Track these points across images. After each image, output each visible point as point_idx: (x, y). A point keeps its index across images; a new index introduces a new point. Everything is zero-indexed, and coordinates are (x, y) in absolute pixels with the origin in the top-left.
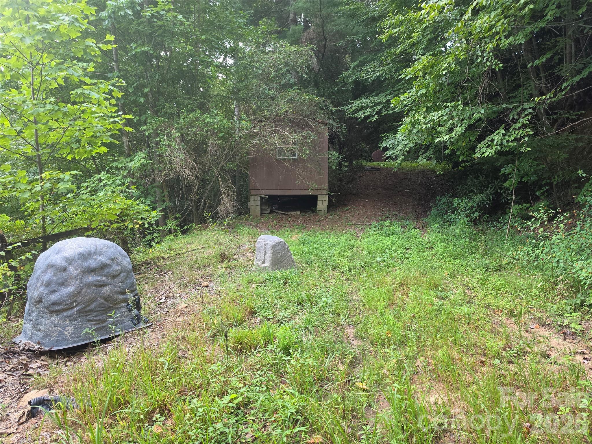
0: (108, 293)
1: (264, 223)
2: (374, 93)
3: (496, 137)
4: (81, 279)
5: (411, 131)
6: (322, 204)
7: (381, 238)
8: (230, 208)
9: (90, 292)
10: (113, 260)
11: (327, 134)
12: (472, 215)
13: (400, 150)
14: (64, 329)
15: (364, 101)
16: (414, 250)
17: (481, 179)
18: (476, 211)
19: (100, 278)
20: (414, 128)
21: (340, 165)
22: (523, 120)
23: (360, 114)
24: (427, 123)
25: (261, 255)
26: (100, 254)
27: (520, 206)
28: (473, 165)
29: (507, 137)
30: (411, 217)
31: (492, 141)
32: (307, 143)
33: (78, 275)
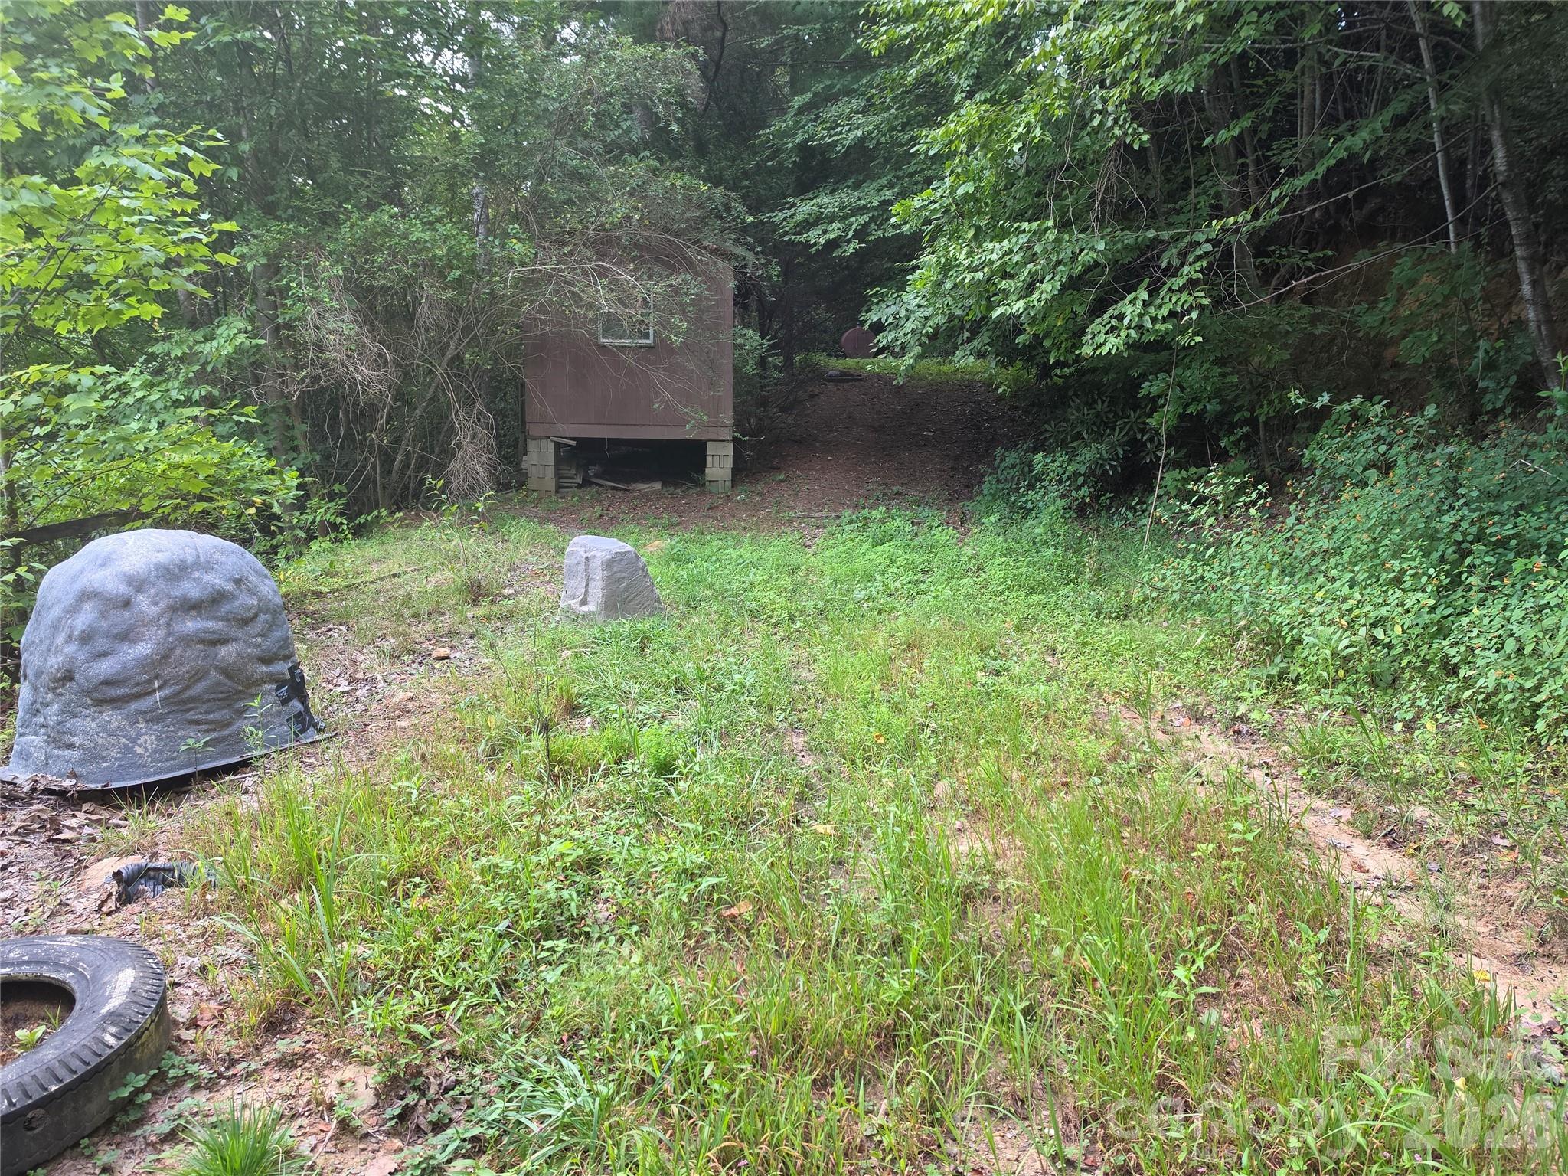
0: (232, 659)
1: (569, 510)
2: (850, 182)
3: (1129, 308)
4: (168, 625)
5: (939, 284)
6: (719, 464)
7: (865, 546)
8: (480, 470)
9: (191, 657)
10: (238, 582)
11: (732, 284)
12: (1074, 493)
13: (913, 331)
14: (134, 741)
15: (826, 200)
16: (939, 575)
17: (1099, 406)
18: (1084, 483)
19: (211, 624)
20: (945, 276)
21: (762, 363)
22: (1189, 271)
23: (813, 235)
24: (976, 270)
25: (577, 586)
26: (208, 567)
27: (1184, 473)
28: (1081, 373)
29: (1152, 310)
30: (936, 499)
31: (1120, 317)
32: (682, 305)
33: (161, 616)
